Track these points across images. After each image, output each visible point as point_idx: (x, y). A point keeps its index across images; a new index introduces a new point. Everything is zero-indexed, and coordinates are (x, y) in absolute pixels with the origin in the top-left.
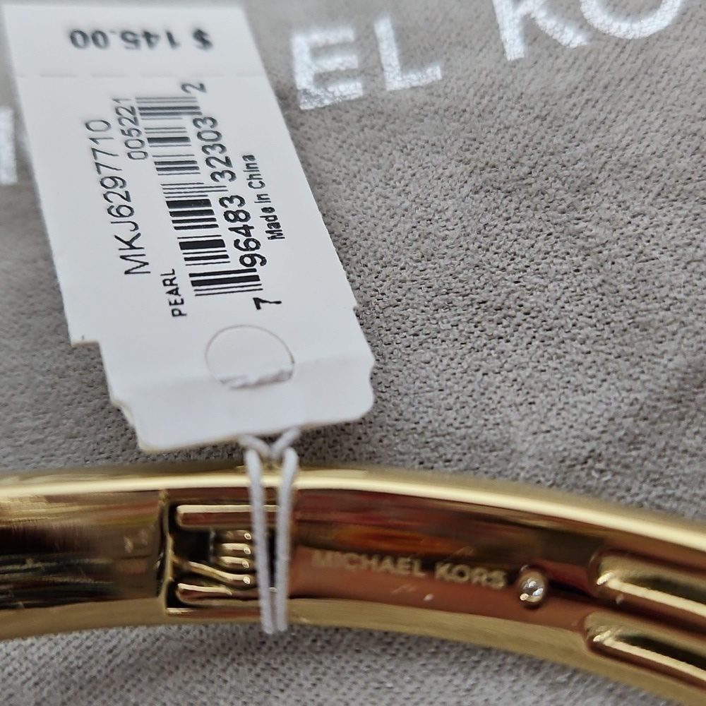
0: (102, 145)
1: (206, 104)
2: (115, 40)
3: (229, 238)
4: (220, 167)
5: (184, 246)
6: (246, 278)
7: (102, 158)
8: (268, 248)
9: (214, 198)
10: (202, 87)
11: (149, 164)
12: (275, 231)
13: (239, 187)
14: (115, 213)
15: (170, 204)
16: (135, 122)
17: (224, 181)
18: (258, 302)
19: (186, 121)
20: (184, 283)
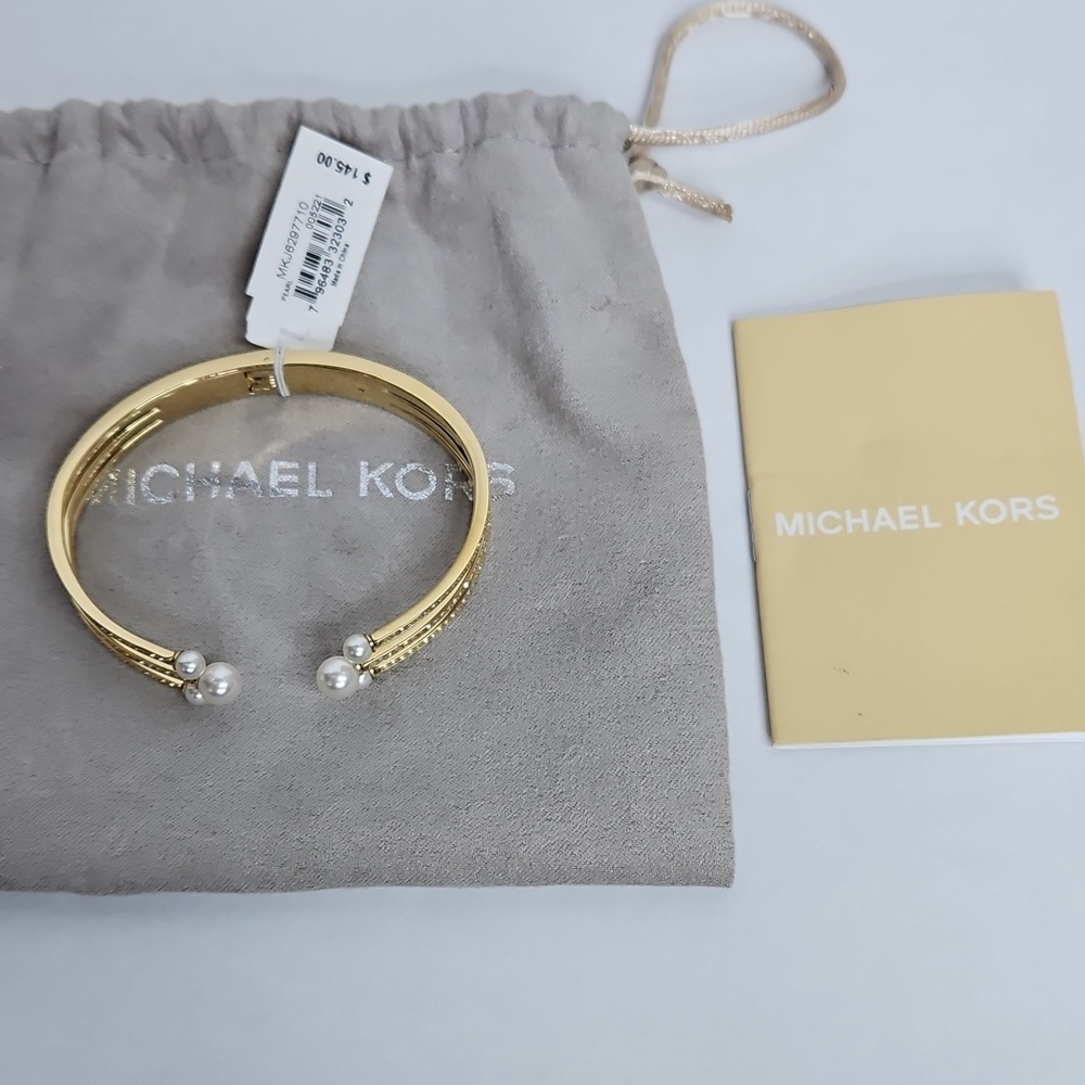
0: (300, 216)
1: (348, 212)
2: (334, 164)
3: (318, 277)
4: (335, 246)
5: (302, 274)
6: (311, 296)
7: (297, 222)
8: (328, 288)
9: (323, 257)
10: (351, 204)
11: (310, 232)
12: (334, 283)
13: (334, 257)
14: (288, 248)
15: (308, 254)
16: (317, 210)
17: (332, 252)
18: (311, 307)
19: (335, 217)
20: (293, 288)
